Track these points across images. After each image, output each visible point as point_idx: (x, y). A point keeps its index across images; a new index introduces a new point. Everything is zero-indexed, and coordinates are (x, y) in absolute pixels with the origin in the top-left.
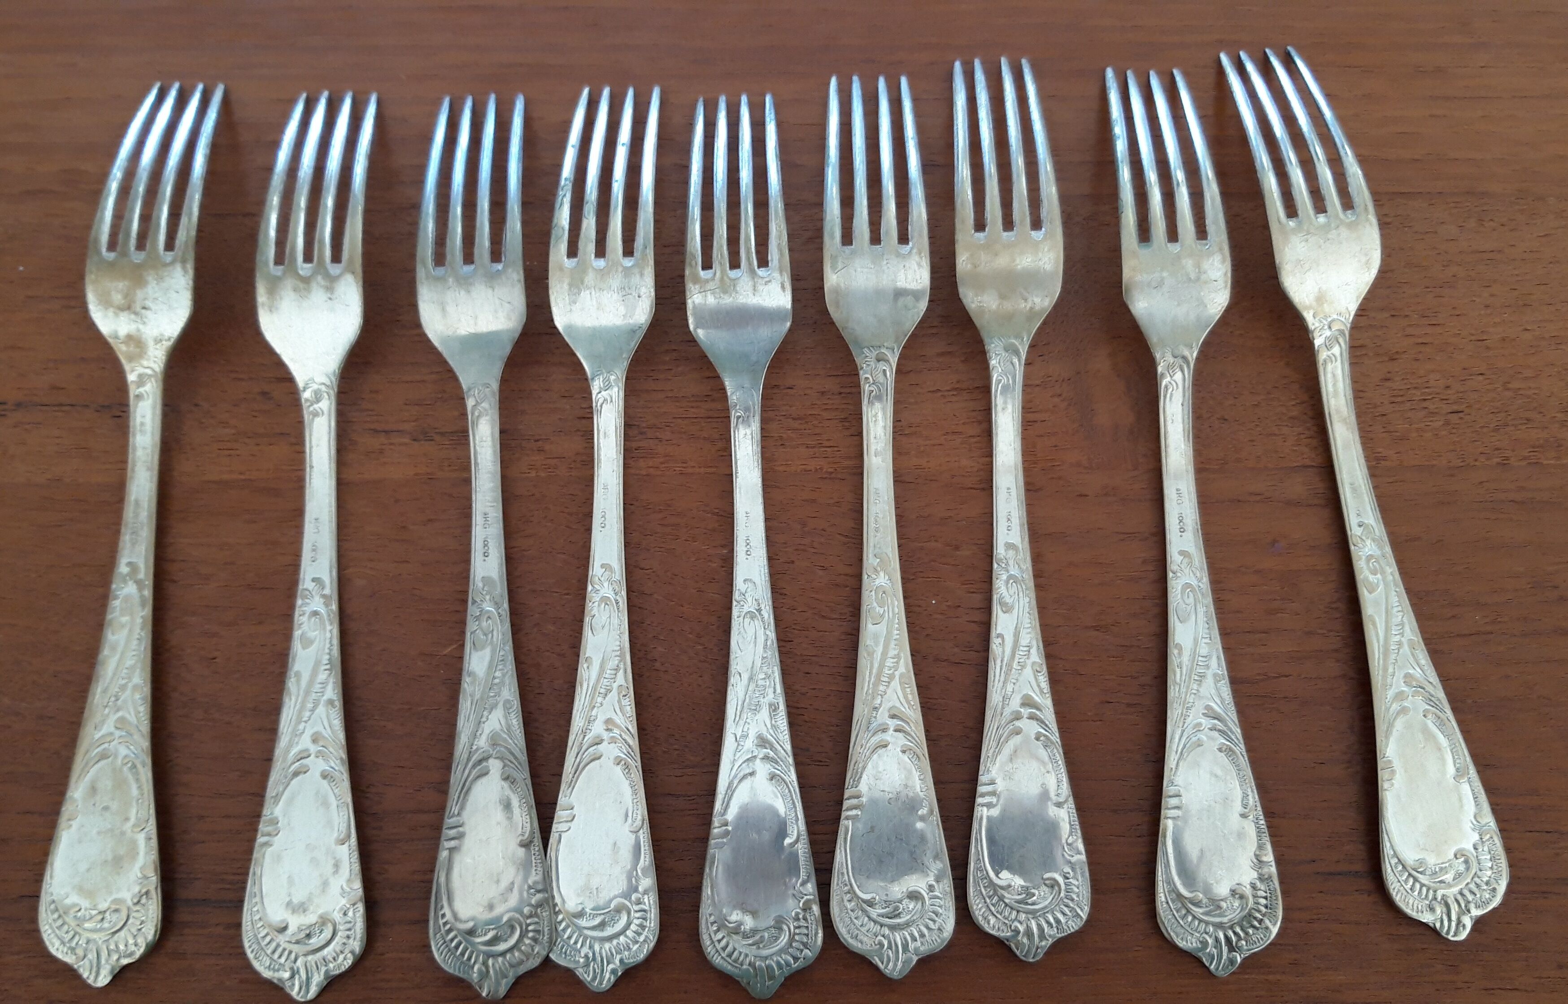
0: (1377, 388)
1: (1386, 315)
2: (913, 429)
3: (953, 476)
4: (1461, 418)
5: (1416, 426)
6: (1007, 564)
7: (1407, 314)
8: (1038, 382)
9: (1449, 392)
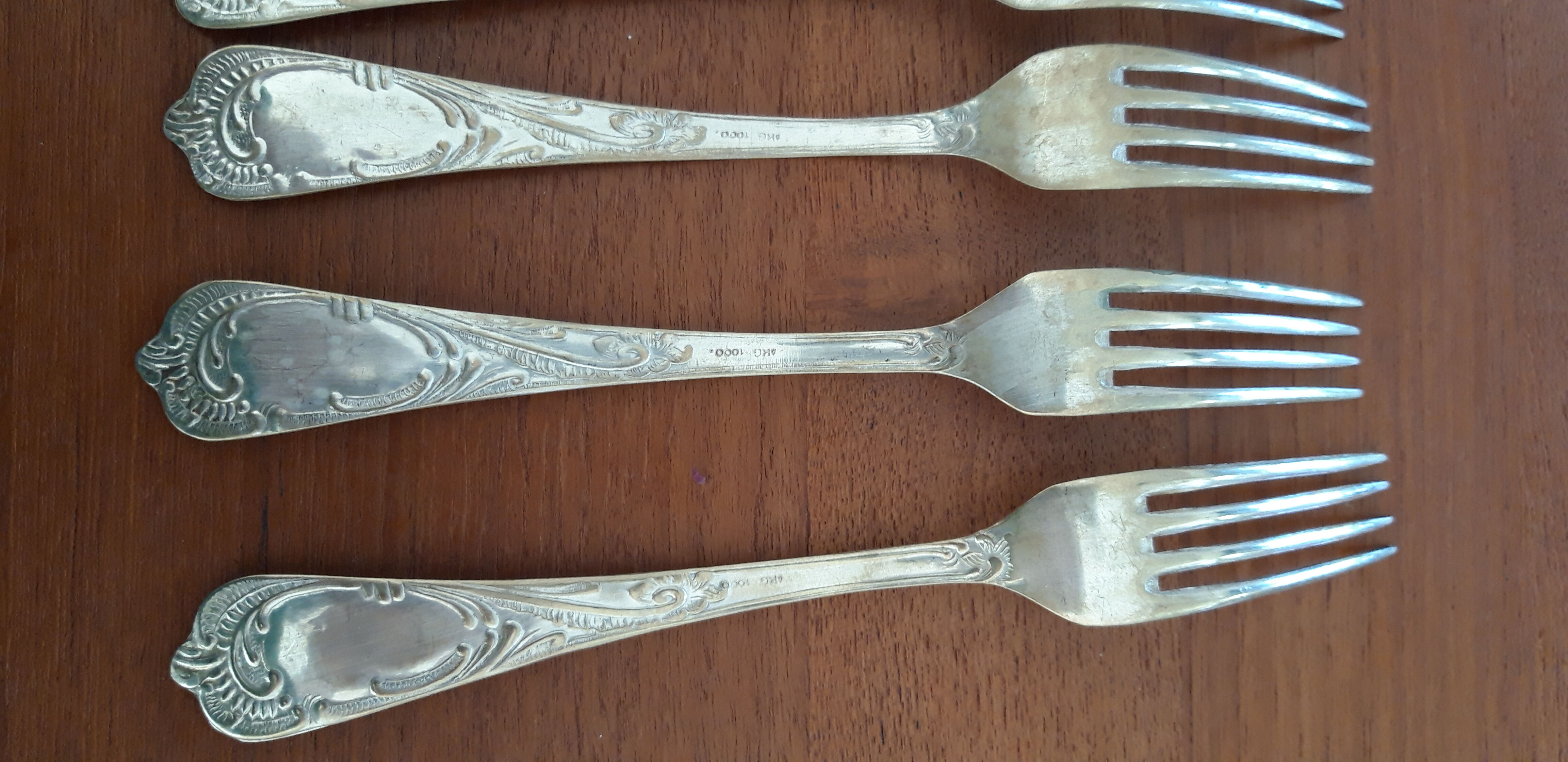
0: (916, 630)
1: (1019, 649)
2: (861, 24)
3: (798, 72)
4: (874, 740)
5: (864, 679)
6: (676, 127)
7: (1020, 679)
8: (924, 189)
9: (912, 727)
